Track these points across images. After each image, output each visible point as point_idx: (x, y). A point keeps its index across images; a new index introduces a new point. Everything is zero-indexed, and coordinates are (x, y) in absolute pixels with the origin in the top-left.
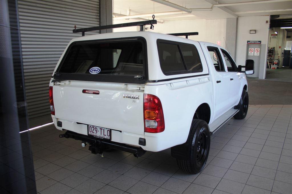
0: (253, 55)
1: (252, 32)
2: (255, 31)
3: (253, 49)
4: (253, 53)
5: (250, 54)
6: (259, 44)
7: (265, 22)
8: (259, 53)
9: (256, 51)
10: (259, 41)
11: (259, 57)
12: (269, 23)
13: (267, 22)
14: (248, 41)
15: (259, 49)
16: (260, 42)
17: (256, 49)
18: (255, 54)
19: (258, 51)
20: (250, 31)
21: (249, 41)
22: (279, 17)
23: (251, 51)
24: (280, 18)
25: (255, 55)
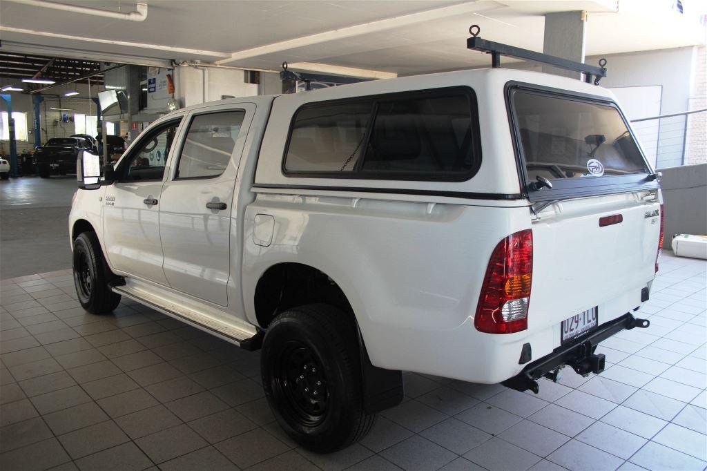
24: (4, 48)
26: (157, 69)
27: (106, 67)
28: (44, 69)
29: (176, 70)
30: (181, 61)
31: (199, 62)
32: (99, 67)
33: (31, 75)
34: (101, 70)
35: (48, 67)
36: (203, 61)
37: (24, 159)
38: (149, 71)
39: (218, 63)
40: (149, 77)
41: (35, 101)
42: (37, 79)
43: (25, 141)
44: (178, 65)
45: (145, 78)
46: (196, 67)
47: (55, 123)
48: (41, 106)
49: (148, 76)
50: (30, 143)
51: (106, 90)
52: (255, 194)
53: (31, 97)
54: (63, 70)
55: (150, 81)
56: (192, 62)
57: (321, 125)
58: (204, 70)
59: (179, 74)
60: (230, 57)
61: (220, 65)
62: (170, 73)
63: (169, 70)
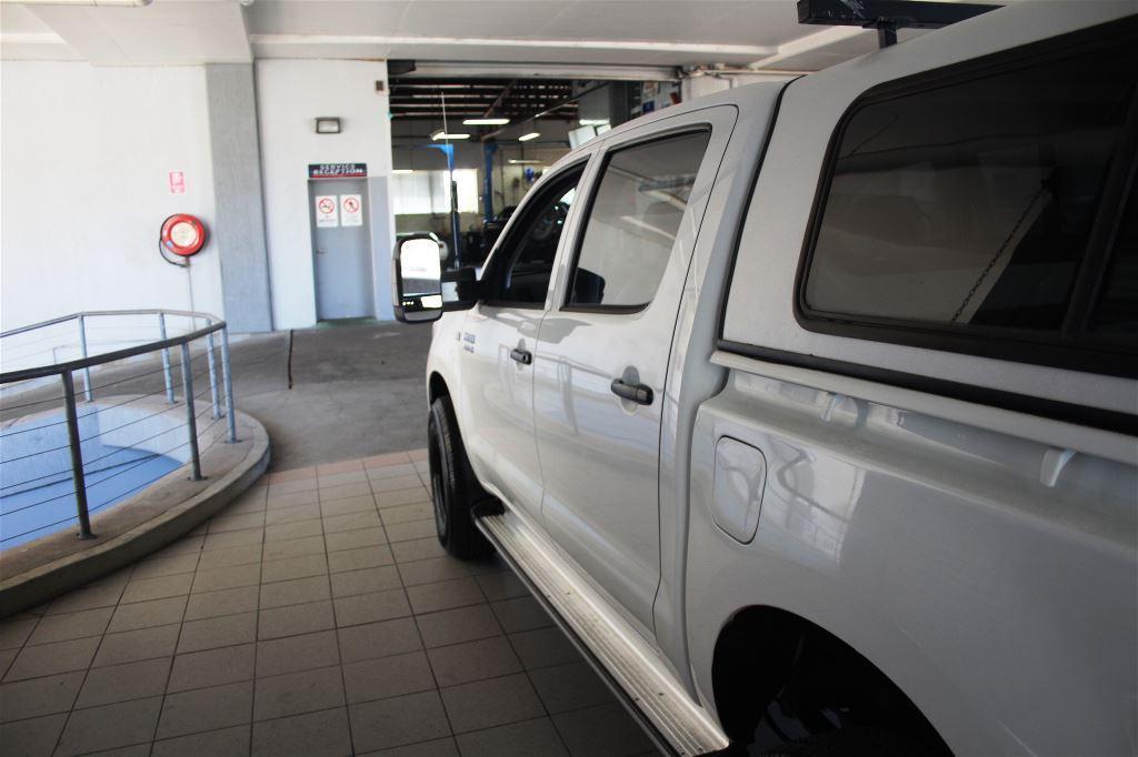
0: (335, 224)
1: (325, 127)
2: (337, 120)
3: (333, 198)
4: (334, 215)
5: (322, 221)
6: (358, 175)
7: (373, 86)
8: (359, 213)
9: (348, 206)
10: (359, 166)
11: (364, 231)
12: (386, 92)
13: (379, 86)
14: (312, 168)
15: (358, 198)
16: (363, 166)
17: (344, 198)
18: (343, 219)
19: (355, 205)
20: (319, 120)
21: (317, 167)
22: (413, 69)
23: (326, 210)
24: (420, 72)
25: (344, 224)
26: (656, 86)
27: (580, 90)
28: (498, 103)
29: (684, 83)
30: (692, 68)
31: (721, 66)
32: (569, 93)
33: (481, 113)
34: (574, 94)
35: (503, 99)
36: (728, 65)
37: (471, 239)
38: (645, 91)
39: (755, 65)
40: (645, 100)
41: (486, 151)
42: (490, 117)
43: (473, 214)
44: (686, 74)
45: (638, 102)
46: (717, 76)
47: (516, 183)
48: (495, 158)
49: (643, 98)
50: (480, 214)
51: (580, 126)
52: (726, 373)
53: (482, 146)
54: (522, 101)
55: (645, 106)
56: (711, 67)
57: (939, 165)
58: (731, 81)
59: (689, 91)
60: (776, 54)
61: (760, 69)
62: (676, 90)
63: (674, 85)
